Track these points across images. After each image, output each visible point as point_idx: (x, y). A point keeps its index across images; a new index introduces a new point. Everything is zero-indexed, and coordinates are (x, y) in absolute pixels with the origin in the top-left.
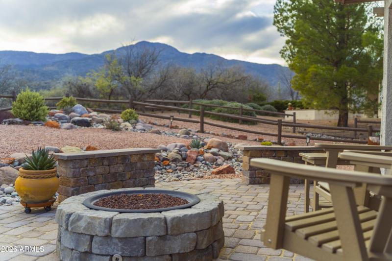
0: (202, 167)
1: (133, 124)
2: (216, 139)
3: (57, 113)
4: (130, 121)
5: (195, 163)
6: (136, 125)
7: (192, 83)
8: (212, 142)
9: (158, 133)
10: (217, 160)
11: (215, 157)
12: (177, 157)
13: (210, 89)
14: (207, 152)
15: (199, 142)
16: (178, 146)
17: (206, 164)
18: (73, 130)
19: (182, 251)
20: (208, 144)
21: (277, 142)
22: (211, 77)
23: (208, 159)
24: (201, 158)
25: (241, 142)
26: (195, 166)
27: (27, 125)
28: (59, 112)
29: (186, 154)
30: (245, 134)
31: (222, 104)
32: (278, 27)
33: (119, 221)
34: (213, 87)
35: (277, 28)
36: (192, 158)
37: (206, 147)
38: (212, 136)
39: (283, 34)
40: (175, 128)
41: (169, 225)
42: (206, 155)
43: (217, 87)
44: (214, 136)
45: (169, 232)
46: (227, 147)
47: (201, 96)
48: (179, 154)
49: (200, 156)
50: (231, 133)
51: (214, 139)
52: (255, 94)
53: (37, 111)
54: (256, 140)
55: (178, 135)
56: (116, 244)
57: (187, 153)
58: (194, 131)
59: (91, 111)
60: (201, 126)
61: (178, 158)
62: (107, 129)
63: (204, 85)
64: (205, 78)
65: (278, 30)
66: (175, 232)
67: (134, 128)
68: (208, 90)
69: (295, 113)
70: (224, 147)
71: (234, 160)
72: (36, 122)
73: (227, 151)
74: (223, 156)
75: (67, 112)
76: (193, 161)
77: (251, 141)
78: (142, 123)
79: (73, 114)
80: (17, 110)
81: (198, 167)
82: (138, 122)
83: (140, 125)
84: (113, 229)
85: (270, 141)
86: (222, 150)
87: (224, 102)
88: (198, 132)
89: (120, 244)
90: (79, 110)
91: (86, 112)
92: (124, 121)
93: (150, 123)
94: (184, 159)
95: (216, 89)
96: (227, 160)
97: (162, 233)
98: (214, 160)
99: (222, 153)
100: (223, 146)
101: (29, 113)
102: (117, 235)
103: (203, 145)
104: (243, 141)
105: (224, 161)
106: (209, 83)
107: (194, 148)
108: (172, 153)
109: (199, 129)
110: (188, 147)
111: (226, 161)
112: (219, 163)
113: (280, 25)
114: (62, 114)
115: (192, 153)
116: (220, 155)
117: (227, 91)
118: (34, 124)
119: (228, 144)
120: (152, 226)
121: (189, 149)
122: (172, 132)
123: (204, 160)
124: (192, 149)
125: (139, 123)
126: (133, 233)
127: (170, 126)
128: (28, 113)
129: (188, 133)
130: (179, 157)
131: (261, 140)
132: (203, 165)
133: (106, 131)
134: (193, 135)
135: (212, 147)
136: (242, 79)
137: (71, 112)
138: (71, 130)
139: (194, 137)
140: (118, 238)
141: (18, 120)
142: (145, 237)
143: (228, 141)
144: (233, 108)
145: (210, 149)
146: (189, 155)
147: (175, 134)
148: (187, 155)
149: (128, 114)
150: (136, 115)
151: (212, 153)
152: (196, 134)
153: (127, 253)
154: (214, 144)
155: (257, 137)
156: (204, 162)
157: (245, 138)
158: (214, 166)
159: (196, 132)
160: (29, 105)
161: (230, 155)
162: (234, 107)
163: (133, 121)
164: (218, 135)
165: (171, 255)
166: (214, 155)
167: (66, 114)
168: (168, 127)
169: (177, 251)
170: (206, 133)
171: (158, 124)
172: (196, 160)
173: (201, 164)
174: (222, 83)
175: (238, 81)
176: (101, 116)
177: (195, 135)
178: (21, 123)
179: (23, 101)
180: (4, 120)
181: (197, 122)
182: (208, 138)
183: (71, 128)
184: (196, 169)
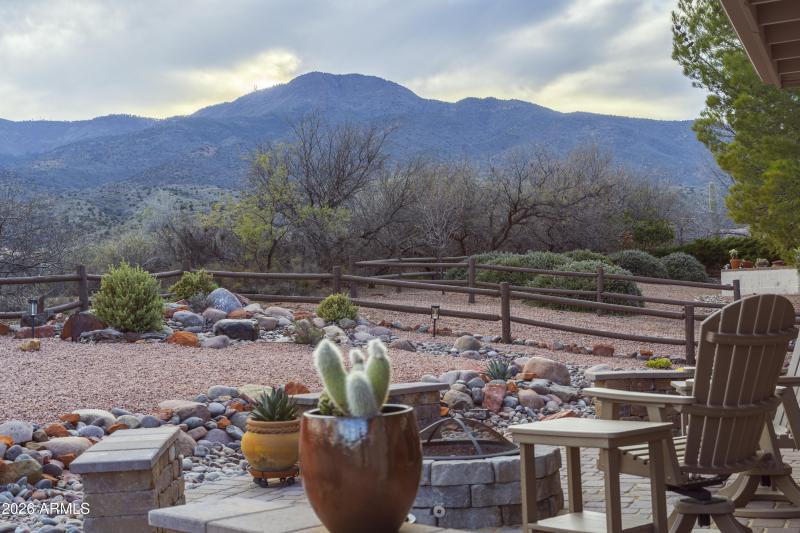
0: (516, 418)
1: (347, 328)
2: (542, 359)
3: (176, 310)
4: (341, 322)
5: (500, 410)
6: (354, 332)
7: (470, 209)
8: (534, 365)
9: (409, 347)
10: (546, 402)
11: (542, 397)
12: (464, 399)
13: (517, 222)
14: (523, 388)
15: (505, 366)
16: (463, 376)
17: (523, 412)
18: (230, 349)
19: (513, 503)
20: (524, 370)
21: (685, 358)
22: (520, 192)
23: (528, 401)
24: (512, 399)
25: (601, 362)
26: (501, 416)
27: (133, 341)
28: (182, 309)
29: (481, 391)
30: (609, 342)
31: (550, 264)
32: (685, 63)
33: (439, 467)
34: (524, 216)
35: (682, 68)
36: (495, 401)
37: (520, 376)
38: (532, 349)
39: (700, 81)
40: (444, 335)
41: (497, 472)
42: (523, 393)
43: (536, 214)
44: (537, 350)
45: (498, 479)
46: (568, 376)
47: (495, 240)
48: (466, 392)
49: (511, 395)
50: (575, 341)
51: (536, 358)
52: (641, 224)
53: (148, 310)
54: (634, 356)
55: (453, 350)
56: (437, 494)
57: (484, 389)
58: (489, 338)
59: (246, 300)
60: (504, 328)
61: (465, 402)
62: (297, 343)
63: (501, 213)
64: (502, 194)
65: (686, 73)
66: (504, 480)
67: (352, 338)
68: (511, 223)
69: (737, 283)
70: (559, 374)
71: (582, 402)
72: (148, 335)
73: (567, 383)
74: (559, 395)
75: (198, 308)
76: (496, 407)
77: (624, 357)
78: (366, 325)
79: (211, 310)
80: (106, 309)
81: (507, 418)
82: (358, 323)
83: (363, 330)
84: (434, 476)
85: (668, 357)
86: (556, 382)
87: (555, 256)
88: (497, 341)
89: (441, 494)
90: (223, 301)
91: (238, 306)
92: (327, 323)
93: (383, 324)
94: (478, 403)
95: (534, 218)
96: (569, 402)
97: (490, 481)
98: (540, 404)
99: (556, 387)
100: (557, 373)
101: (132, 316)
102: (439, 483)
103: (514, 373)
104: (604, 359)
105: (561, 405)
106: (515, 207)
107: (495, 378)
108: (452, 391)
109: (499, 334)
110: (484, 377)
111: (566, 405)
112: (551, 409)
113: (690, 58)
114: (189, 313)
115: (494, 390)
116: (551, 392)
117: (564, 222)
118: (147, 339)
119: (570, 367)
120: (477, 473)
121: (487, 382)
122: (439, 345)
123: (519, 403)
124: (493, 382)
125: (362, 326)
126: (455, 481)
127: (432, 329)
128: (129, 316)
129: (475, 346)
130: (467, 399)
131: (646, 356)
132: (518, 413)
133: (297, 347)
134: (489, 349)
135: (535, 376)
136: (602, 191)
137: (207, 306)
138: (224, 349)
139: (491, 353)
140: (439, 487)
141: (112, 331)
142: (470, 485)
143: (569, 360)
144: (580, 276)
145: (530, 380)
146: (487, 393)
147: (446, 349)
148: (483, 394)
149: (335, 306)
150: (352, 308)
151: (534, 389)
152: (494, 345)
153: (450, 504)
154: (538, 370)
155: (638, 348)
156: (518, 408)
157: (608, 352)
158: (541, 415)
159: (492, 342)
160: (130, 297)
161: (575, 392)
162: (582, 272)
163: (347, 321)
164: (545, 347)
165: (500, 507)
166: (539, 393)
167: (197, 313)
168: (426, 331)
169: (508, 502)
170: (517, 343)
171: (403, 326)
172: (503, 405)
173: (513, 412)
174: (551, 204)
175: (591, 195)
176: (272, 314)
177: (491, 349)
178: (117, 339)
179: (118, 290)
180: (84, 334)
181: (495, 318)
182: (522, 355)
183: (224, 344)
184: (504, 423)
